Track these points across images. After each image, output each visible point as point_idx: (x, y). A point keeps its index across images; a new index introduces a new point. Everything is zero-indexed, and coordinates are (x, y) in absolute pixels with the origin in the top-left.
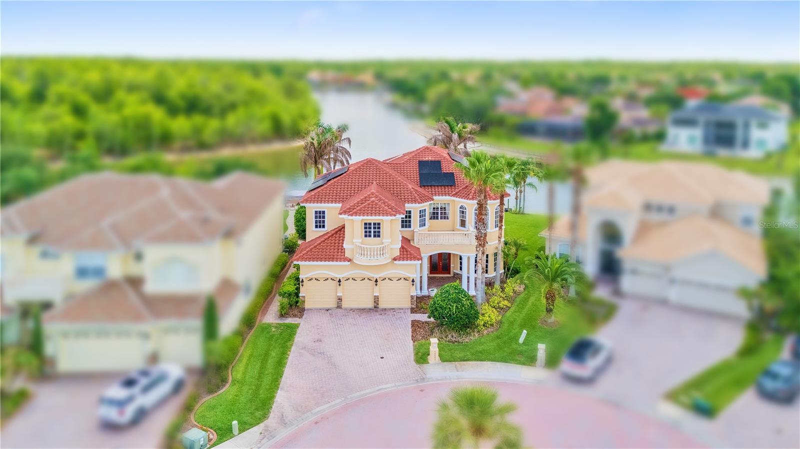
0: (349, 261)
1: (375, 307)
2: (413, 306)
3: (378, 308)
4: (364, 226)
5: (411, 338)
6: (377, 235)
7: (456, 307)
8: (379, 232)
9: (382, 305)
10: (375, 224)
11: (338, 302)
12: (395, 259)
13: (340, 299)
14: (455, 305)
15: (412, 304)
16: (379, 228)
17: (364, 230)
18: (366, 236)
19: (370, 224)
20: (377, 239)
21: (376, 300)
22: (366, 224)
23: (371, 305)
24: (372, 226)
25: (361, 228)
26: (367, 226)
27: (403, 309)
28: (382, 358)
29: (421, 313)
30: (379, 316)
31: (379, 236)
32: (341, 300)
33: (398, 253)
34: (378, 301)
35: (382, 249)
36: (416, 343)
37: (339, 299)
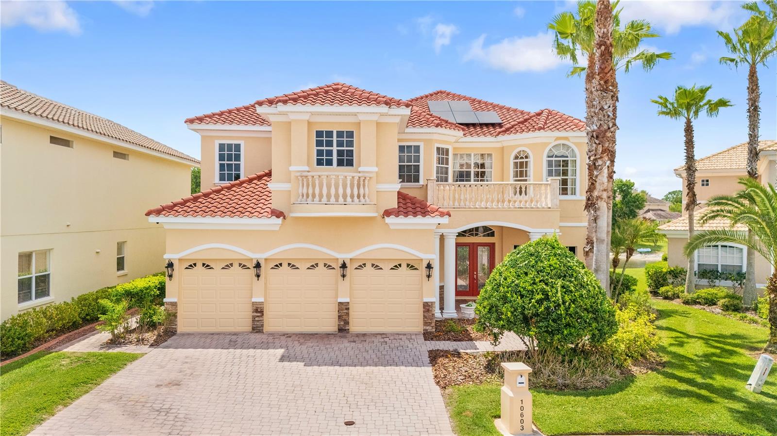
0: (278, 217)
1: (340, 330)
2: (429, 328)
3: (347, 331)
4: (314, 139)
5: (432, 381)
6: (346, 160)
7: (563, 287)
8: (350, 153)
9: (356, 326)
10: (340, 134)
11: (254, 317)
12: (387, 213)
13: (258, 311)
14: (560, 282)
15: (425, 324)
16: (350, 144)
17: (315, 149)
18: (320, 163)
19: (329, 134)
20: (345, 169)
21: (344, 311)
22: (319, 134)
23: (330, 325)
24: (335, 139)
25: (309, 144)
26: (323, 137)
27: (405, 335)
28: (349, 424)
29: (449, 339)
30: (347, 345)
31: (350, 163)
32: (262, 312)
33: (393, 204)
34: (348, 314)
35: (356, 182)
36: (449, 390)
37: (256, 311)
